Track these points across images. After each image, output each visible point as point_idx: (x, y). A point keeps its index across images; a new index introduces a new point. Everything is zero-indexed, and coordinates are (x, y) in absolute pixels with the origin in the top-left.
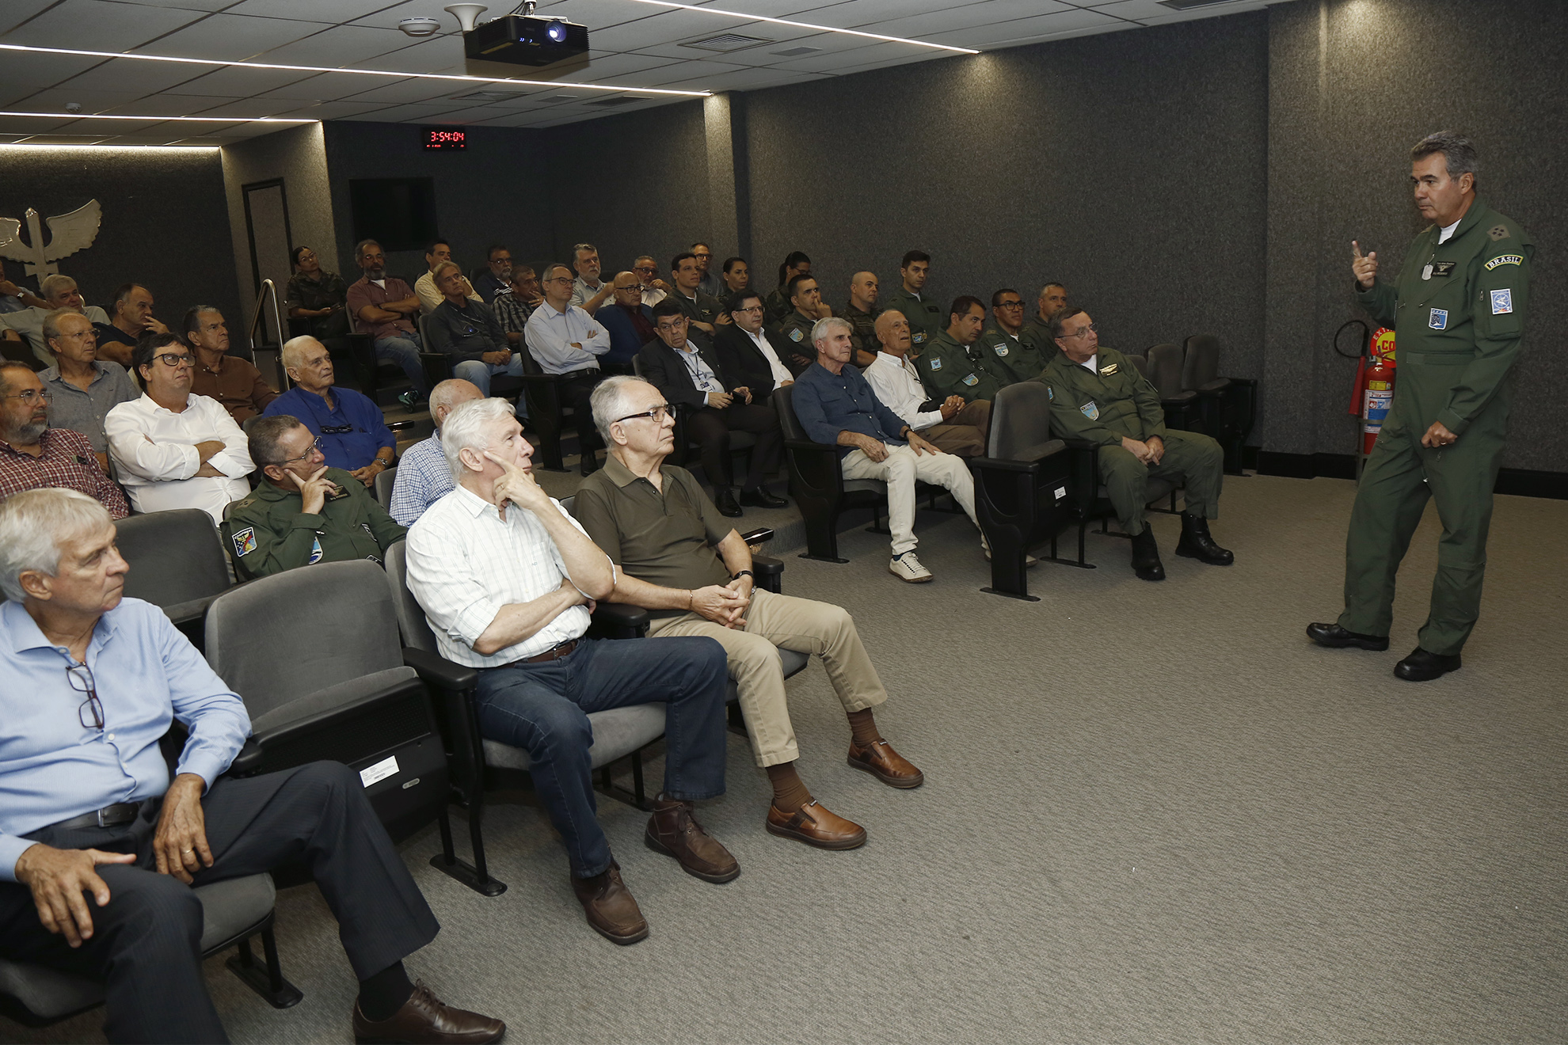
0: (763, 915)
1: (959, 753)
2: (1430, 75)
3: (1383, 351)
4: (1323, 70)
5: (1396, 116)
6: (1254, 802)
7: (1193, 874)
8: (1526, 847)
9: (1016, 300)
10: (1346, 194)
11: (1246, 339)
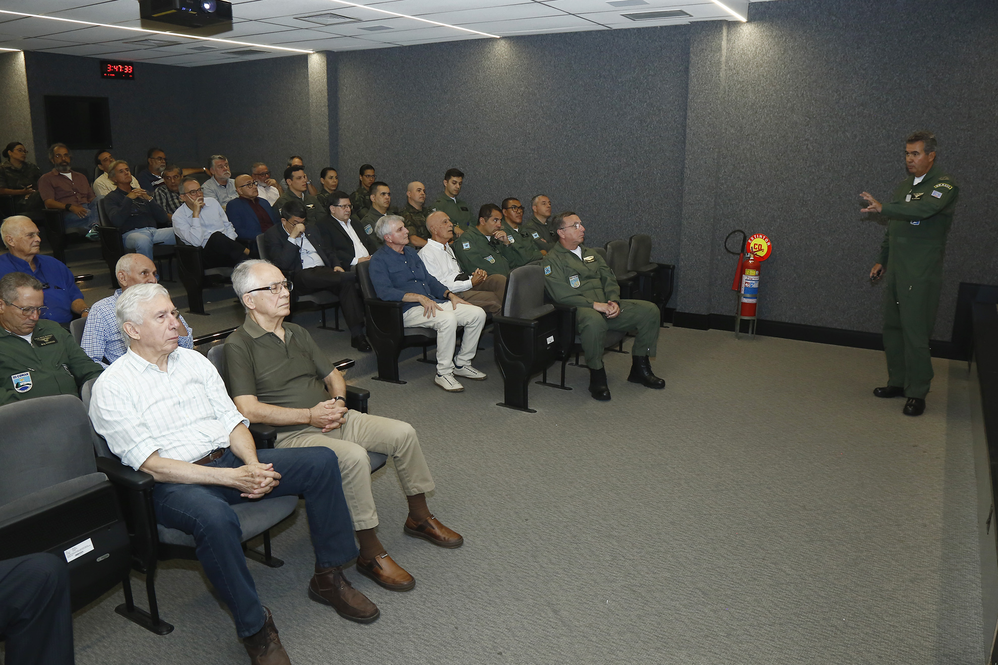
0: (360, 642)
1: (488, 521)
2: (789, 75)
3: (754, 250)
4: (723, 66)
5: (767, 100)
6: (681, 553)
7: (645, 604)
8: (848, 579)
9: (519, 205)
10: (735, 148)
11: (668, 238)
